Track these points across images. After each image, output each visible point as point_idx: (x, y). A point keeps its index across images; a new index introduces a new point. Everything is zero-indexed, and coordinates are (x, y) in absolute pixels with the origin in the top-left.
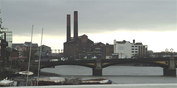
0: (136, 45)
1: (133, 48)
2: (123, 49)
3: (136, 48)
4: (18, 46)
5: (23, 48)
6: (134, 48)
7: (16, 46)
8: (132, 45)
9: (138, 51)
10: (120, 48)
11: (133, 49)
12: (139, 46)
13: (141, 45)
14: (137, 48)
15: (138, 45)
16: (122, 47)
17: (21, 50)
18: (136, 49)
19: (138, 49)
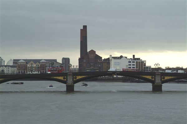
0: (133, 61)
1: (130, 63)
2: (119, 65)
3: (133, 63)
4: (32, 62)
5: (37, 64)
6: (132, 63)
7: (31, 61)
8: (129, 61)
9: (135, 66)
10: (116, 64)
11: (130, 65)
12: (136, 62)
13: (139, 60)
14: (135, 63)
15: (135, 60)
16: (118, 63)
17: (35, 66)
18: (133, 65)
19: (135, 65)
